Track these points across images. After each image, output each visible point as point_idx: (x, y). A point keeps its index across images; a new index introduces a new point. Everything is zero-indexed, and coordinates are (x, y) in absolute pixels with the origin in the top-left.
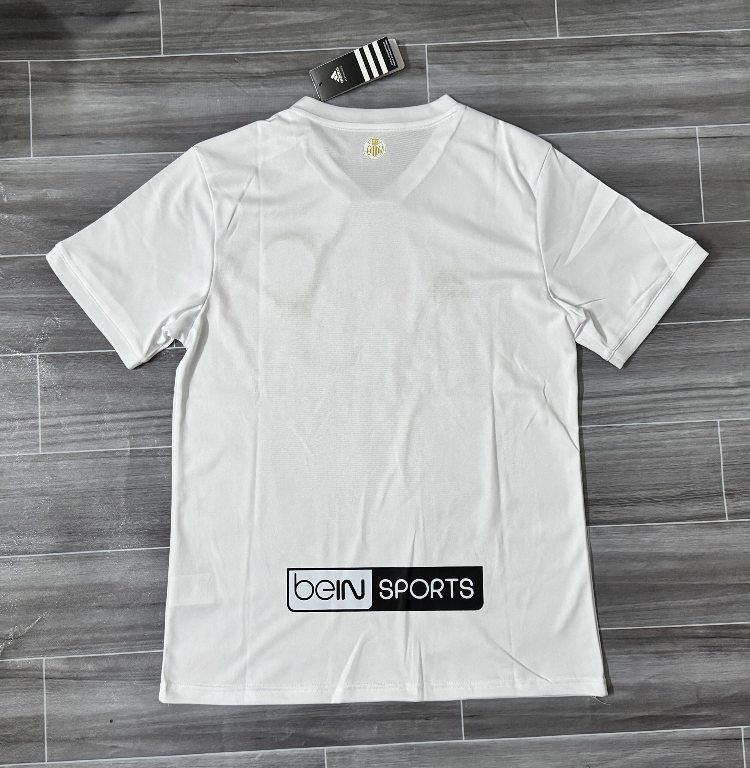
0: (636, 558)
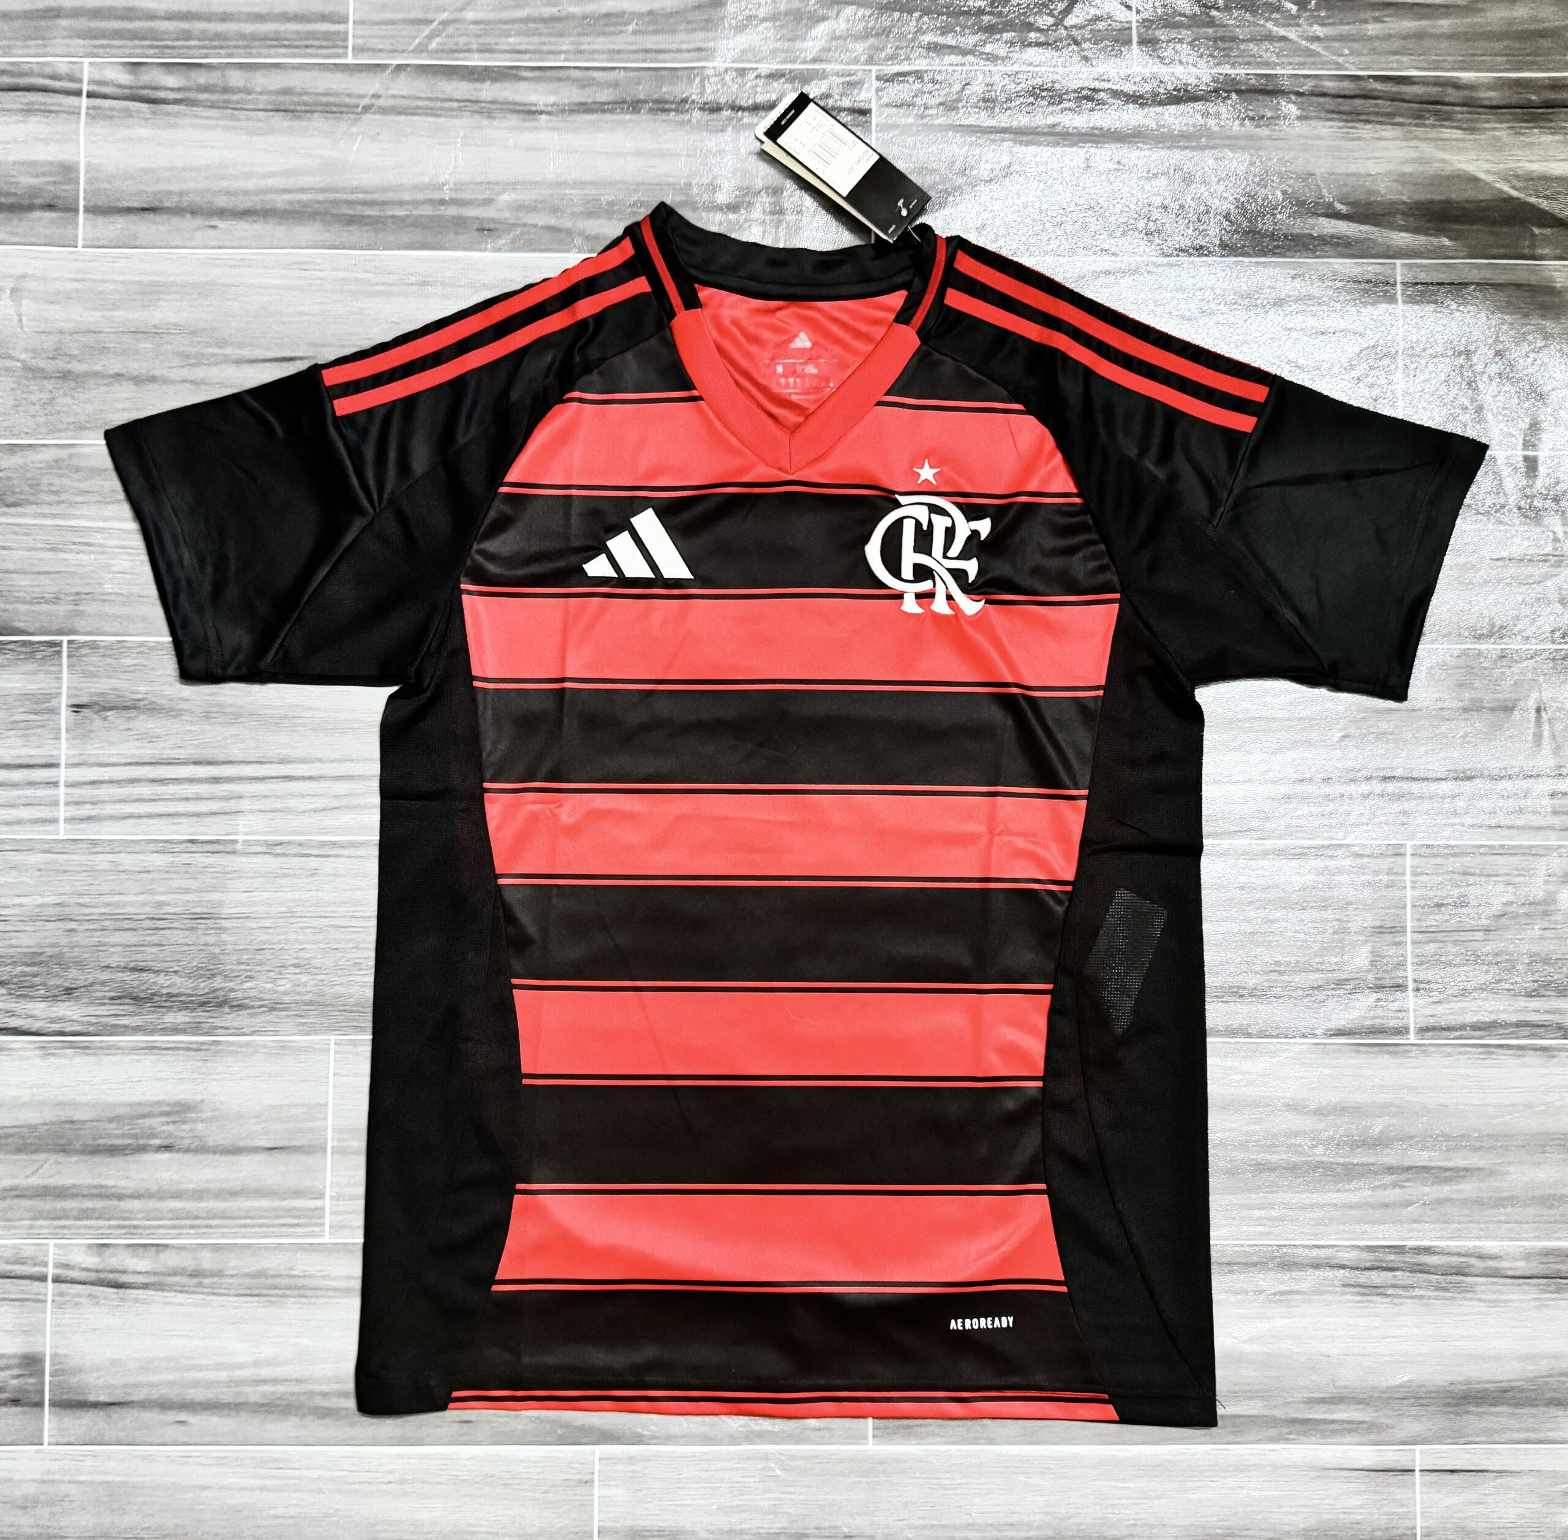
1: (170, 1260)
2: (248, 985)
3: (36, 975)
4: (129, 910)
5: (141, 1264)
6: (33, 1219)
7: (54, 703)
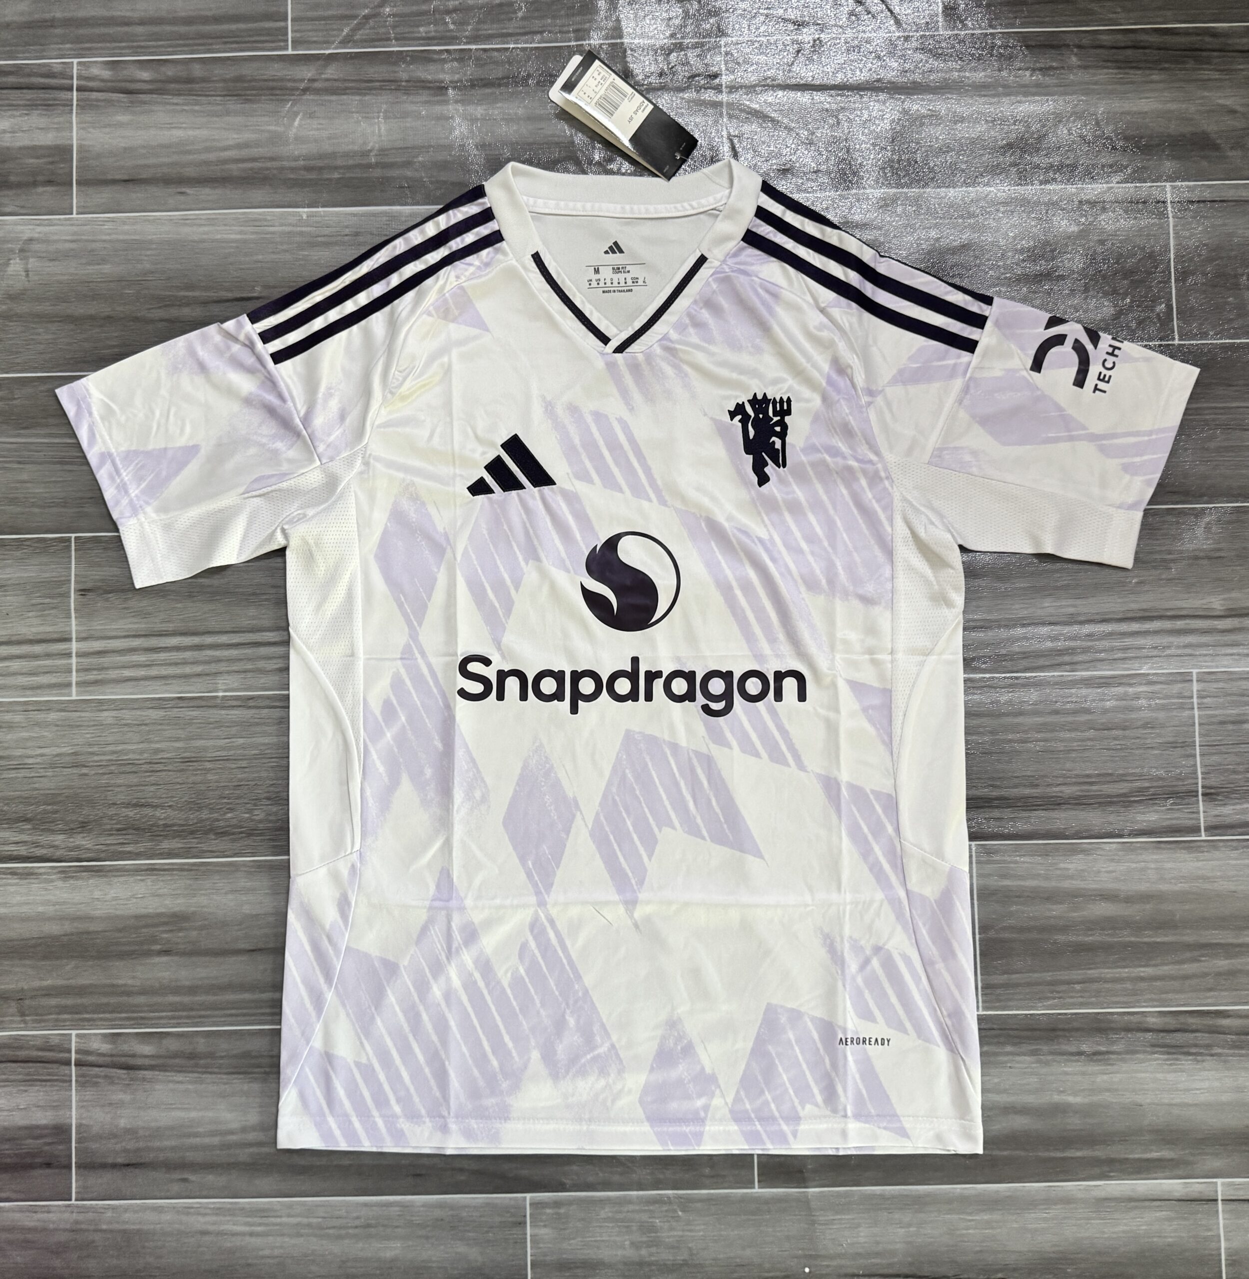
0: (1051, 897)
1: (173, 1045)
2: (229, 815)
3: (56, 812)
4: (131, 756)
5: (147, 1049)
6: (59, 1014)
7: (63, 589)
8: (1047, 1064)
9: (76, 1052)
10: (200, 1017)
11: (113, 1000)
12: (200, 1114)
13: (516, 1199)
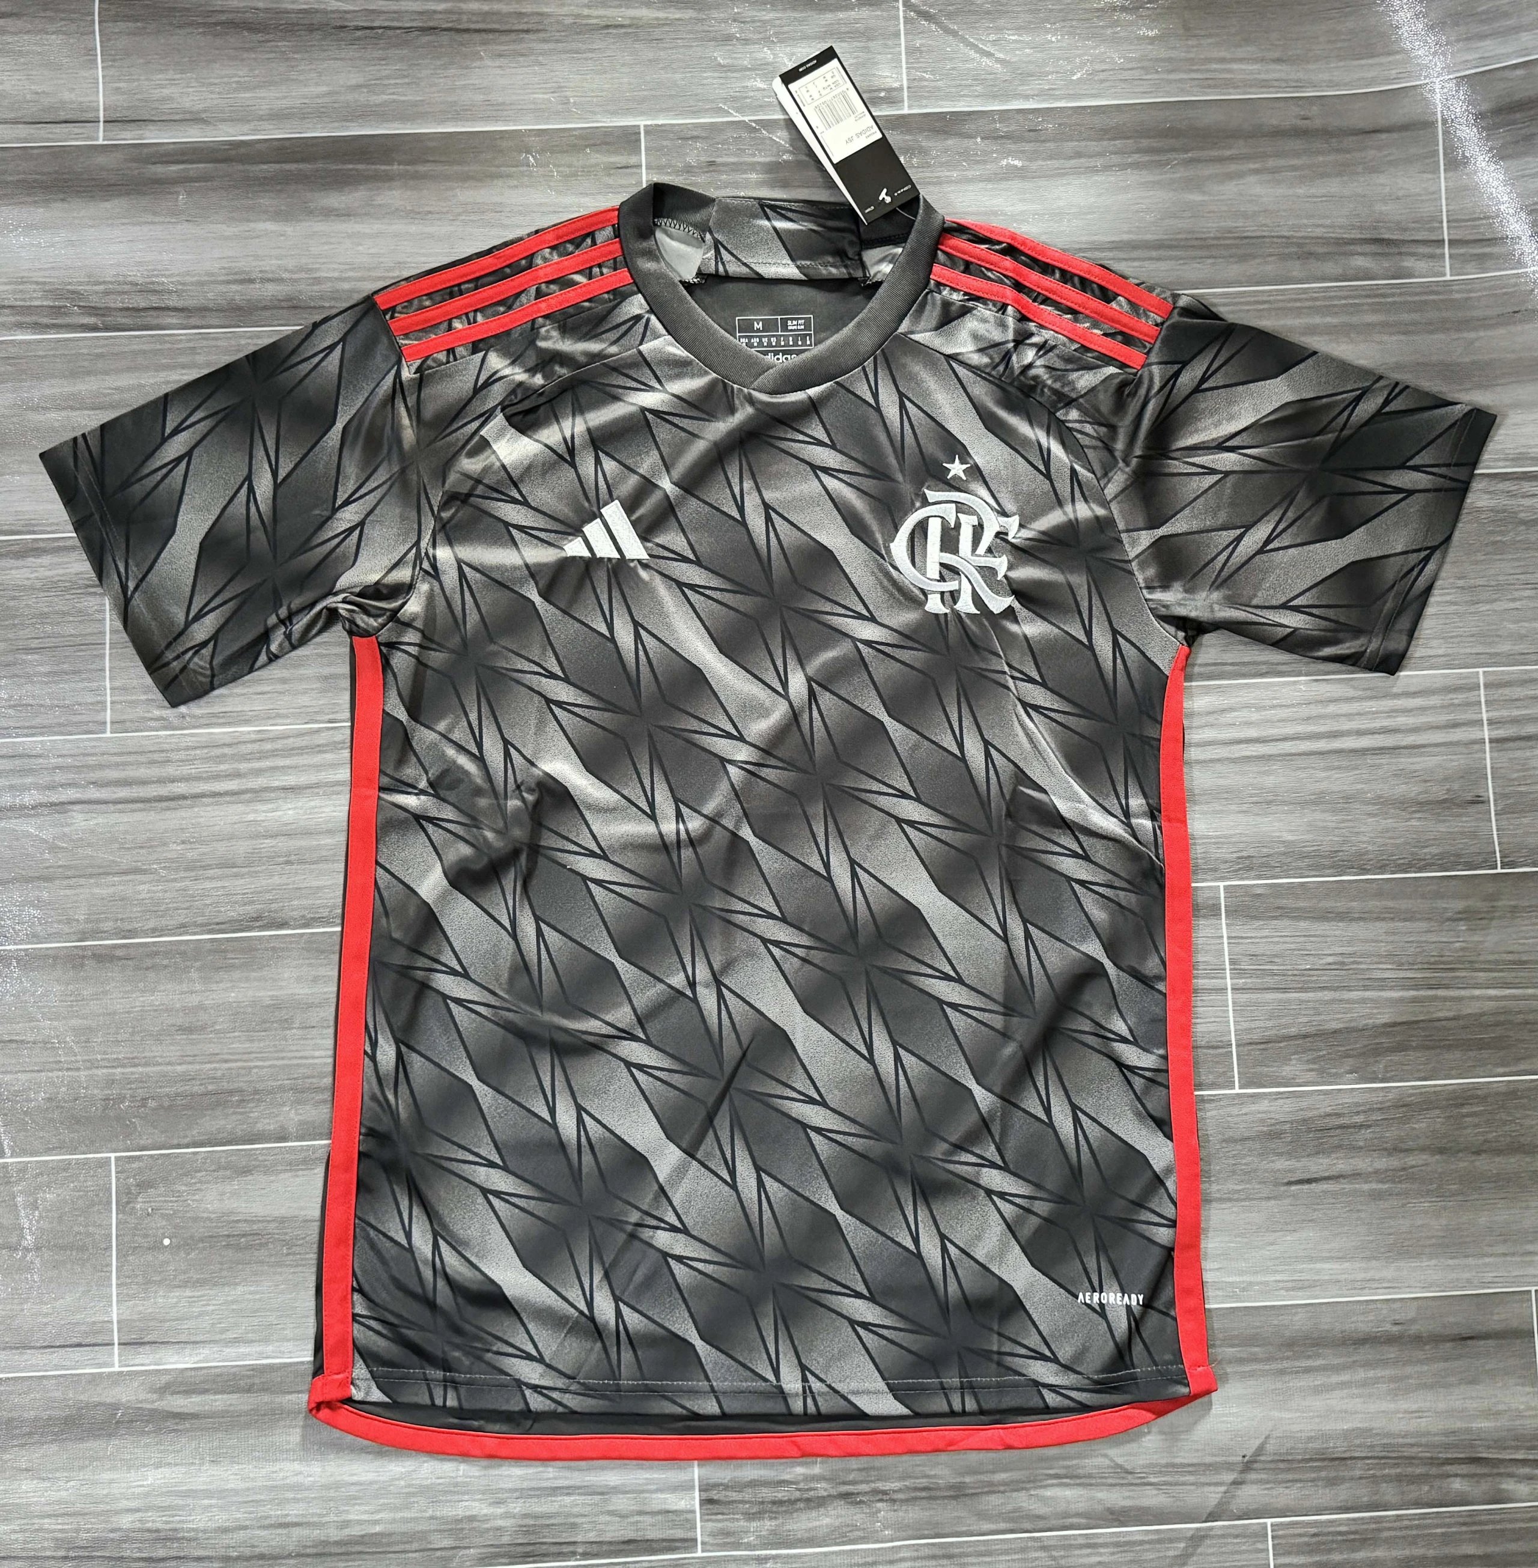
8: (301, 269)
9: (1443, 254)
10: (1299, 300)
11: (1406, 317)
12: (1290, 192)
13: (920, 107)
